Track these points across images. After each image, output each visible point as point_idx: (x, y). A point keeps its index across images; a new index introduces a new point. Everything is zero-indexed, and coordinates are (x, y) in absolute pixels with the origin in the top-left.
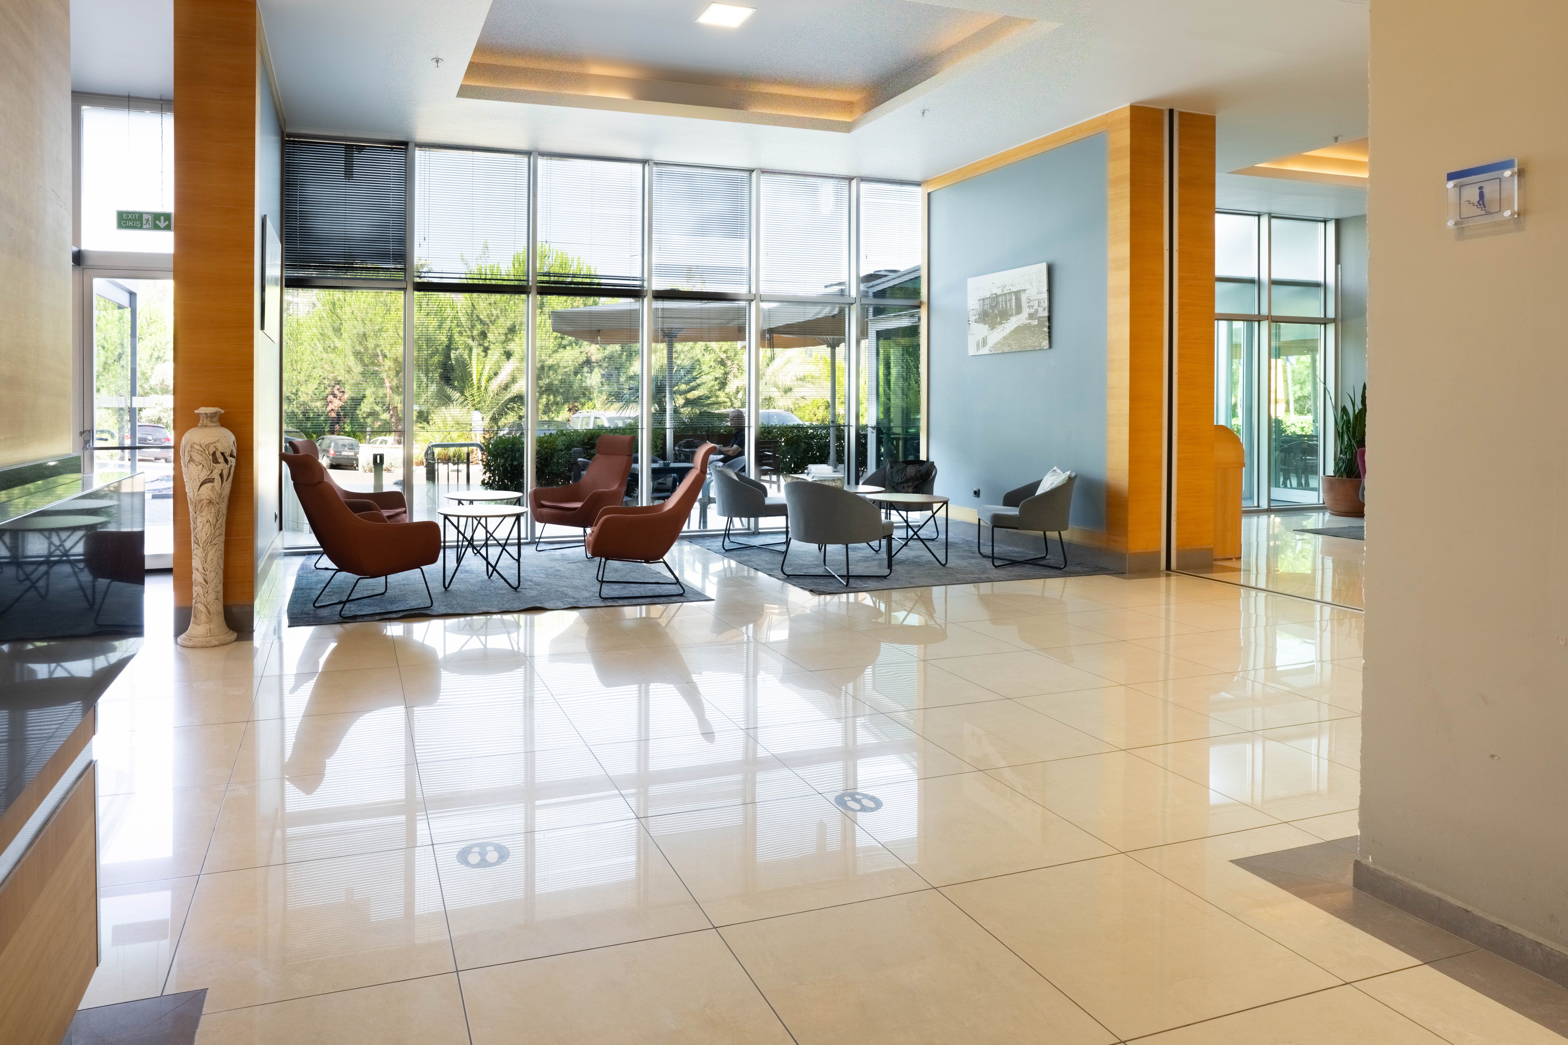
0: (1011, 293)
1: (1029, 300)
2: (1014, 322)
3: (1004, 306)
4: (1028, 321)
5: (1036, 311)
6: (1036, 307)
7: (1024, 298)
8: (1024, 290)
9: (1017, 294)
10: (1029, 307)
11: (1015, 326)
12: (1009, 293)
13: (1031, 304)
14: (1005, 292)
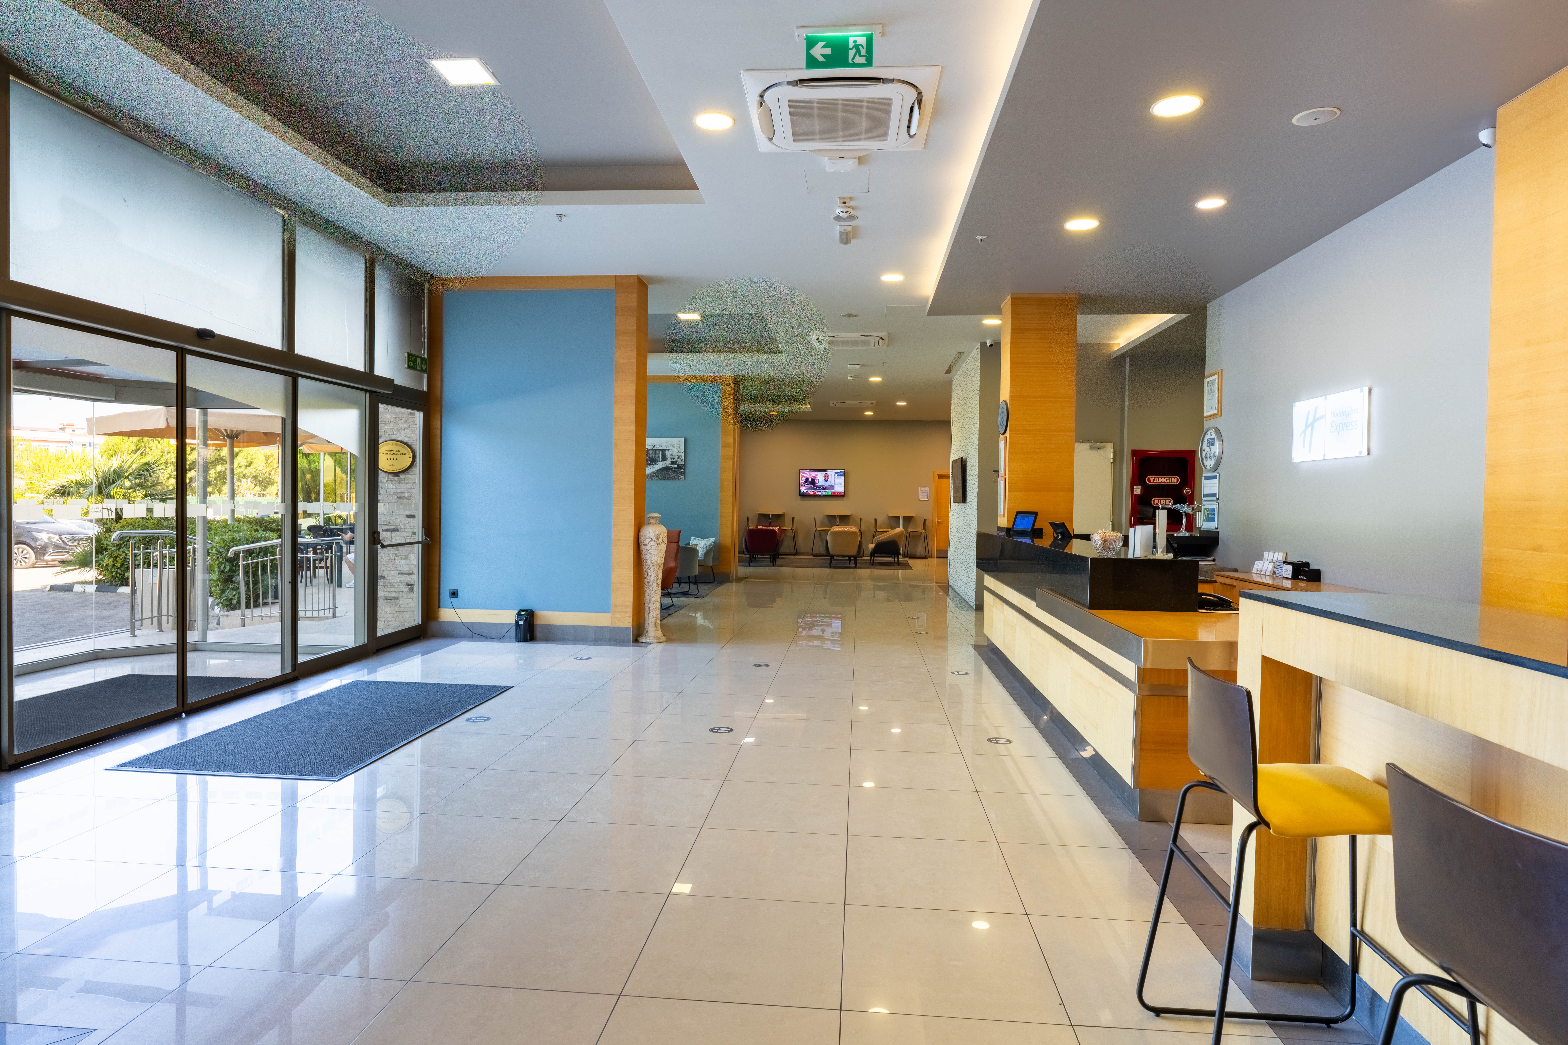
0: (659, 450)
1: (671, 455)
2: (660, 465)
3: (653, 456)
4: (670, 465)
5: (676, 461)
6: (676, 458)
7: (668, 453)
8: (669, 450)
9: (664, 451)
10: (672, 458)
11: (661, 467)
12: (657, 450)
13: (673, 457)
14: (654, 448)
